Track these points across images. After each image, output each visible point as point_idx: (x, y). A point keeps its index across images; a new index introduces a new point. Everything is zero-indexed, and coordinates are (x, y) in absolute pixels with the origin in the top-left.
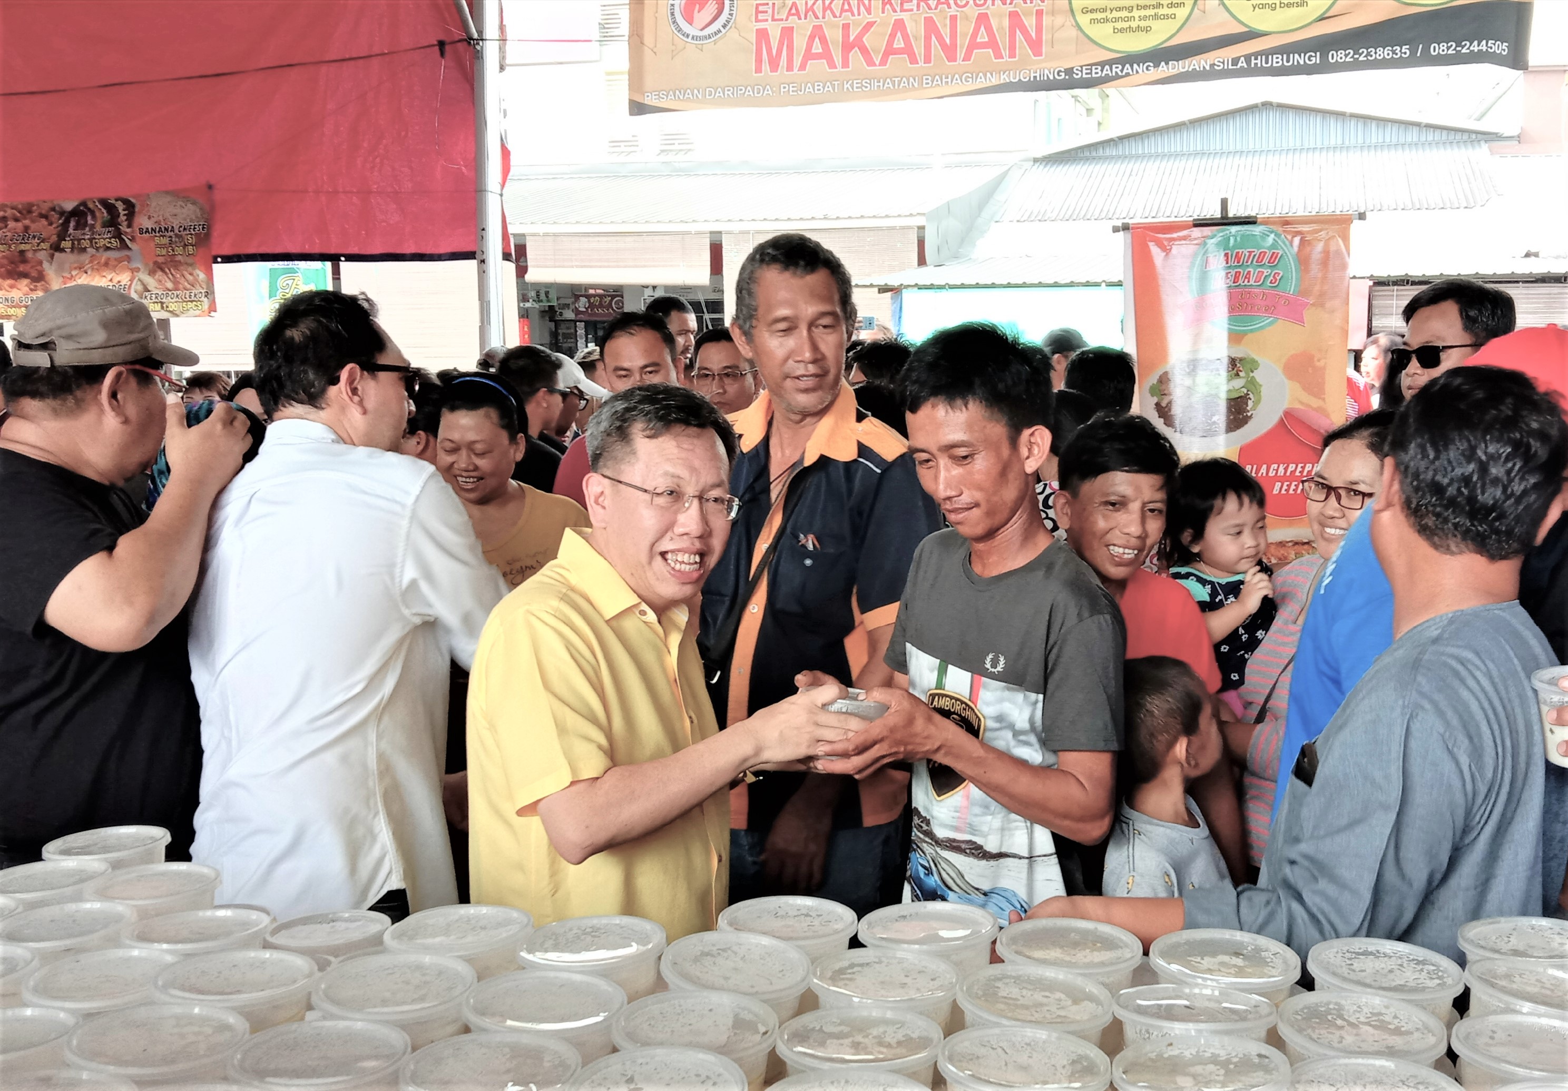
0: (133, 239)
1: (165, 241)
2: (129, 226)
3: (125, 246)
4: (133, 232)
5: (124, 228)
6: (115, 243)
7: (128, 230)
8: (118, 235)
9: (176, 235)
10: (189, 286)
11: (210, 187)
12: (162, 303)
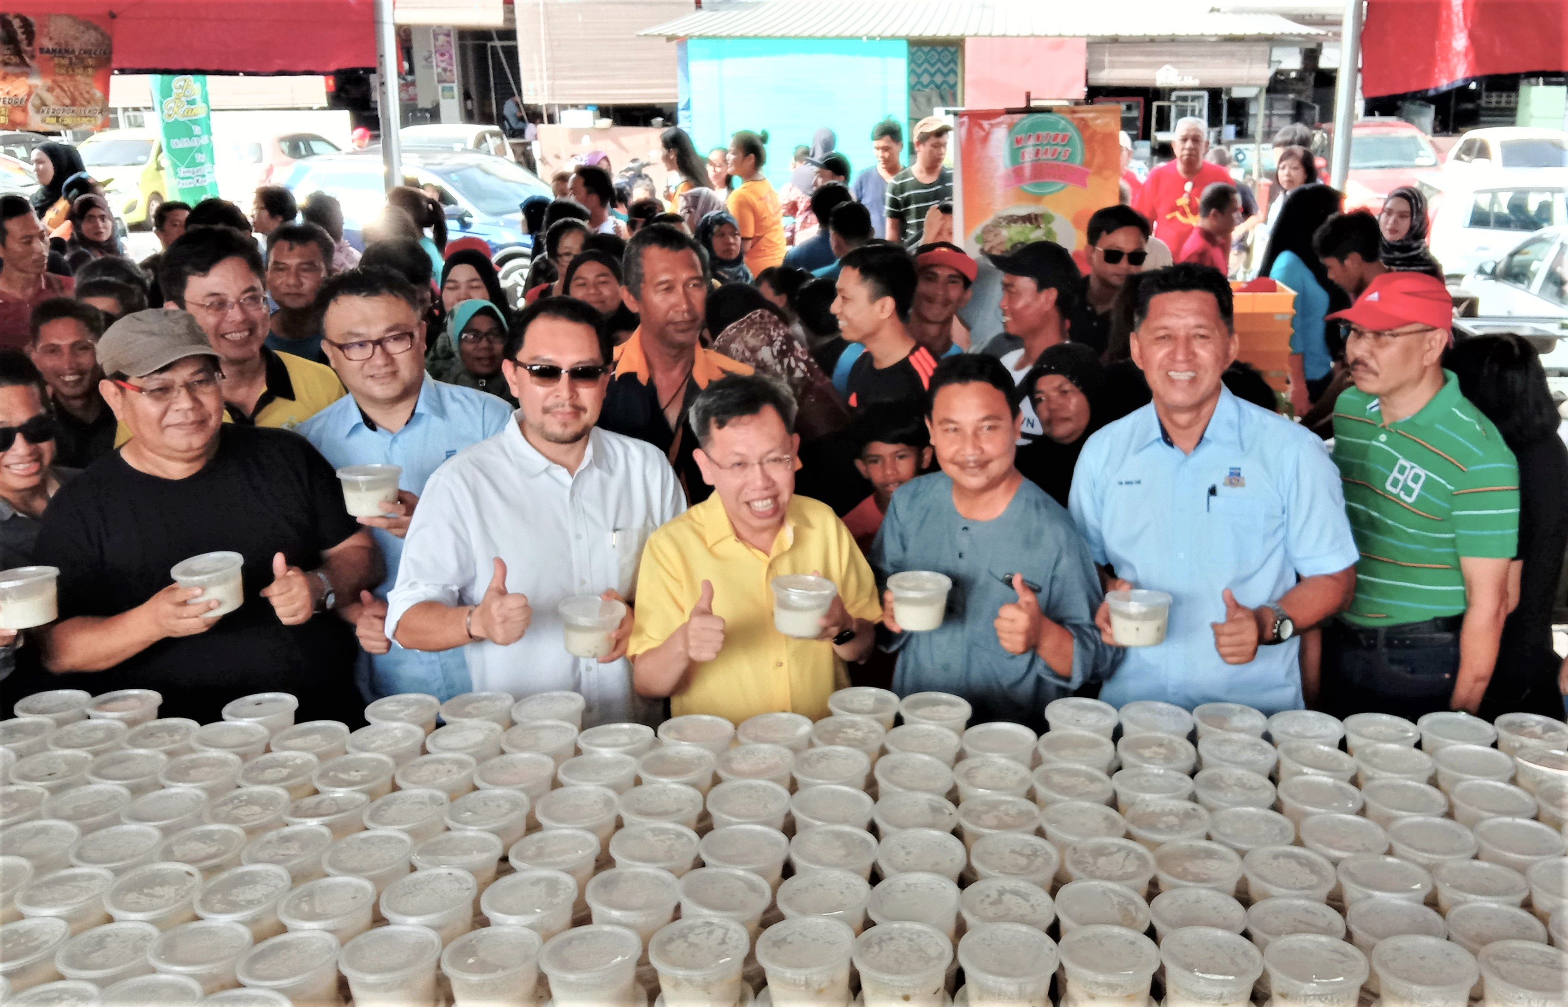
0: (32, 57)
1: (65, 61)
2: (30, 44)
3: (24, 63)
4: (33, 51)
5: (24, 46)
6: (15, 59)
7: (29, 49)
8: (18, 52)
9: (77, 57)
10: (84, 103)
11: (113, 16)
12: (58, 118)
